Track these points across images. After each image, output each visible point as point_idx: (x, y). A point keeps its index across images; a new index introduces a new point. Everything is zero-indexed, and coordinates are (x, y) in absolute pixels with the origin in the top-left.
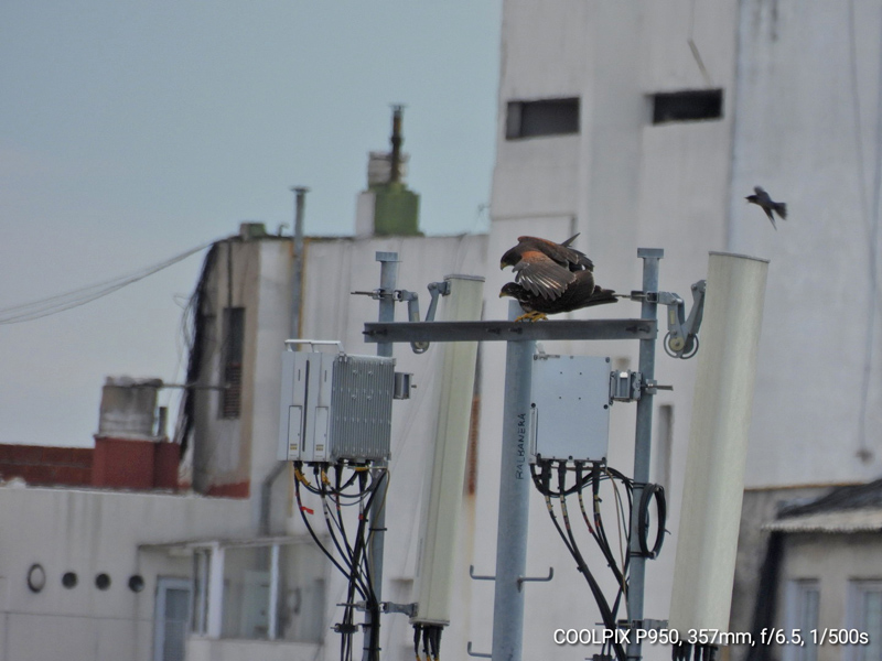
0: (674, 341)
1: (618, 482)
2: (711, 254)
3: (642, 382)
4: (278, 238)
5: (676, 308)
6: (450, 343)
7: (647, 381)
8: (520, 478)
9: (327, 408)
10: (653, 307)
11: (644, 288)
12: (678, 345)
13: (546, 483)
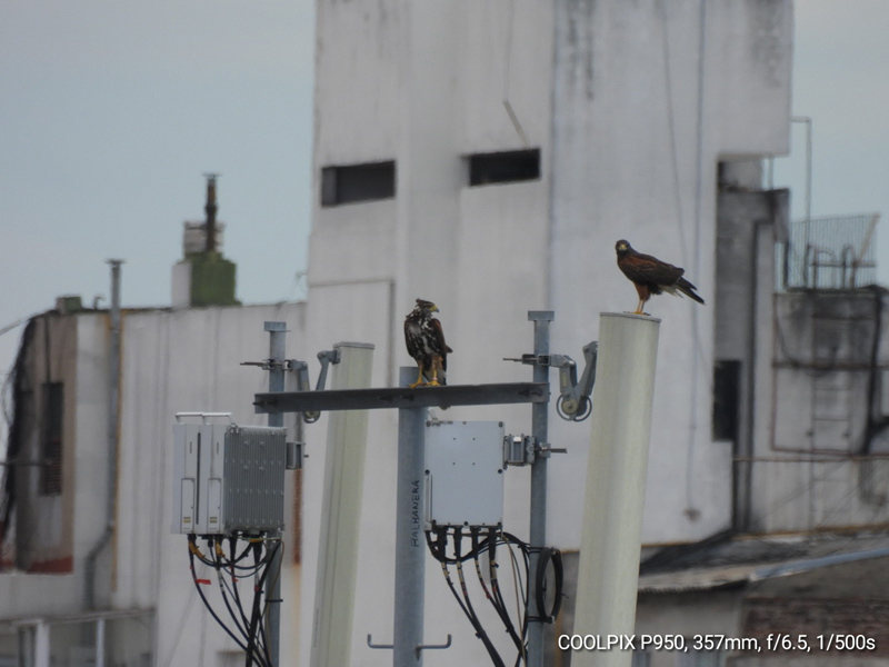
0: (567, 404)
1: (514, 546)
2: (602, 315)
3: (536, 445)
4: (94, 311)
5: (568, 370)
6: (342, 412)
7: (541, 444)
8: (415, 545)
9: (220, 480)
10: (545, 370)
11: (536, 351)
12: (571, 407)
13: (442, 550)
